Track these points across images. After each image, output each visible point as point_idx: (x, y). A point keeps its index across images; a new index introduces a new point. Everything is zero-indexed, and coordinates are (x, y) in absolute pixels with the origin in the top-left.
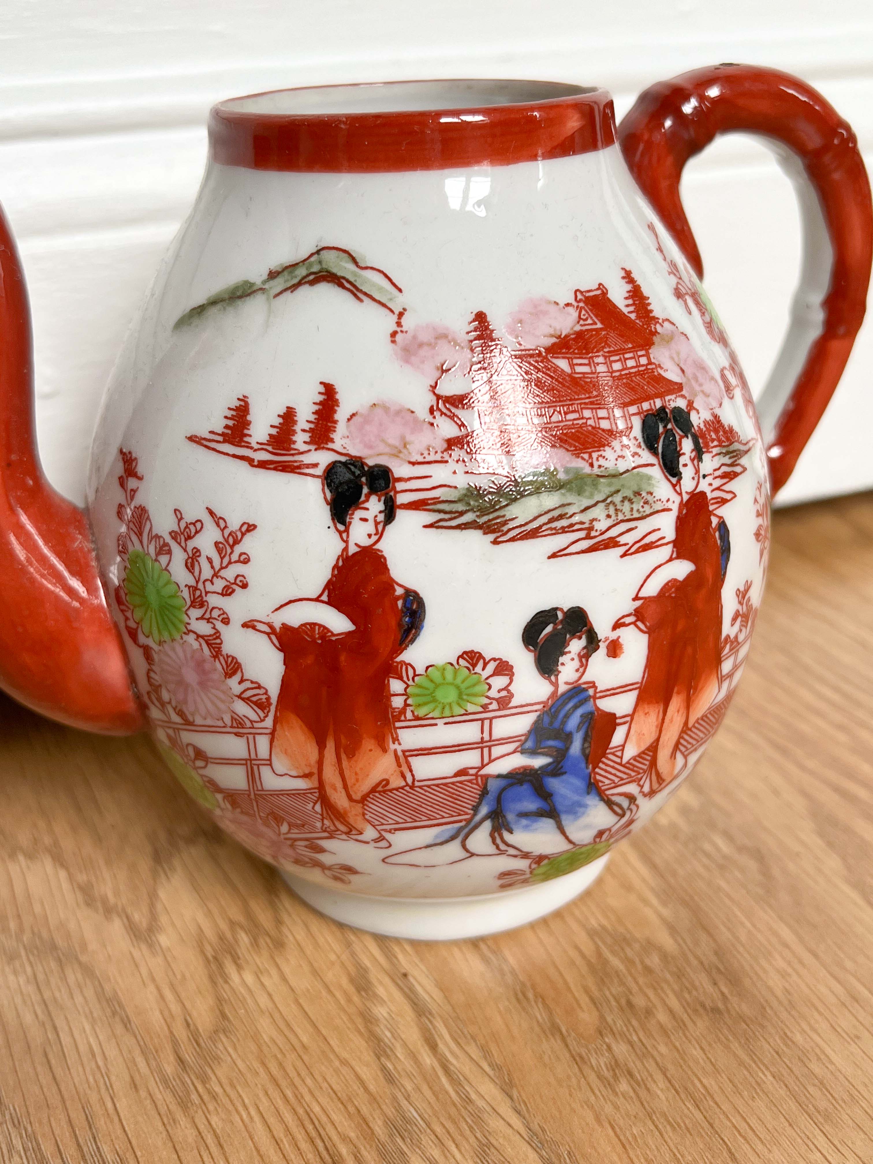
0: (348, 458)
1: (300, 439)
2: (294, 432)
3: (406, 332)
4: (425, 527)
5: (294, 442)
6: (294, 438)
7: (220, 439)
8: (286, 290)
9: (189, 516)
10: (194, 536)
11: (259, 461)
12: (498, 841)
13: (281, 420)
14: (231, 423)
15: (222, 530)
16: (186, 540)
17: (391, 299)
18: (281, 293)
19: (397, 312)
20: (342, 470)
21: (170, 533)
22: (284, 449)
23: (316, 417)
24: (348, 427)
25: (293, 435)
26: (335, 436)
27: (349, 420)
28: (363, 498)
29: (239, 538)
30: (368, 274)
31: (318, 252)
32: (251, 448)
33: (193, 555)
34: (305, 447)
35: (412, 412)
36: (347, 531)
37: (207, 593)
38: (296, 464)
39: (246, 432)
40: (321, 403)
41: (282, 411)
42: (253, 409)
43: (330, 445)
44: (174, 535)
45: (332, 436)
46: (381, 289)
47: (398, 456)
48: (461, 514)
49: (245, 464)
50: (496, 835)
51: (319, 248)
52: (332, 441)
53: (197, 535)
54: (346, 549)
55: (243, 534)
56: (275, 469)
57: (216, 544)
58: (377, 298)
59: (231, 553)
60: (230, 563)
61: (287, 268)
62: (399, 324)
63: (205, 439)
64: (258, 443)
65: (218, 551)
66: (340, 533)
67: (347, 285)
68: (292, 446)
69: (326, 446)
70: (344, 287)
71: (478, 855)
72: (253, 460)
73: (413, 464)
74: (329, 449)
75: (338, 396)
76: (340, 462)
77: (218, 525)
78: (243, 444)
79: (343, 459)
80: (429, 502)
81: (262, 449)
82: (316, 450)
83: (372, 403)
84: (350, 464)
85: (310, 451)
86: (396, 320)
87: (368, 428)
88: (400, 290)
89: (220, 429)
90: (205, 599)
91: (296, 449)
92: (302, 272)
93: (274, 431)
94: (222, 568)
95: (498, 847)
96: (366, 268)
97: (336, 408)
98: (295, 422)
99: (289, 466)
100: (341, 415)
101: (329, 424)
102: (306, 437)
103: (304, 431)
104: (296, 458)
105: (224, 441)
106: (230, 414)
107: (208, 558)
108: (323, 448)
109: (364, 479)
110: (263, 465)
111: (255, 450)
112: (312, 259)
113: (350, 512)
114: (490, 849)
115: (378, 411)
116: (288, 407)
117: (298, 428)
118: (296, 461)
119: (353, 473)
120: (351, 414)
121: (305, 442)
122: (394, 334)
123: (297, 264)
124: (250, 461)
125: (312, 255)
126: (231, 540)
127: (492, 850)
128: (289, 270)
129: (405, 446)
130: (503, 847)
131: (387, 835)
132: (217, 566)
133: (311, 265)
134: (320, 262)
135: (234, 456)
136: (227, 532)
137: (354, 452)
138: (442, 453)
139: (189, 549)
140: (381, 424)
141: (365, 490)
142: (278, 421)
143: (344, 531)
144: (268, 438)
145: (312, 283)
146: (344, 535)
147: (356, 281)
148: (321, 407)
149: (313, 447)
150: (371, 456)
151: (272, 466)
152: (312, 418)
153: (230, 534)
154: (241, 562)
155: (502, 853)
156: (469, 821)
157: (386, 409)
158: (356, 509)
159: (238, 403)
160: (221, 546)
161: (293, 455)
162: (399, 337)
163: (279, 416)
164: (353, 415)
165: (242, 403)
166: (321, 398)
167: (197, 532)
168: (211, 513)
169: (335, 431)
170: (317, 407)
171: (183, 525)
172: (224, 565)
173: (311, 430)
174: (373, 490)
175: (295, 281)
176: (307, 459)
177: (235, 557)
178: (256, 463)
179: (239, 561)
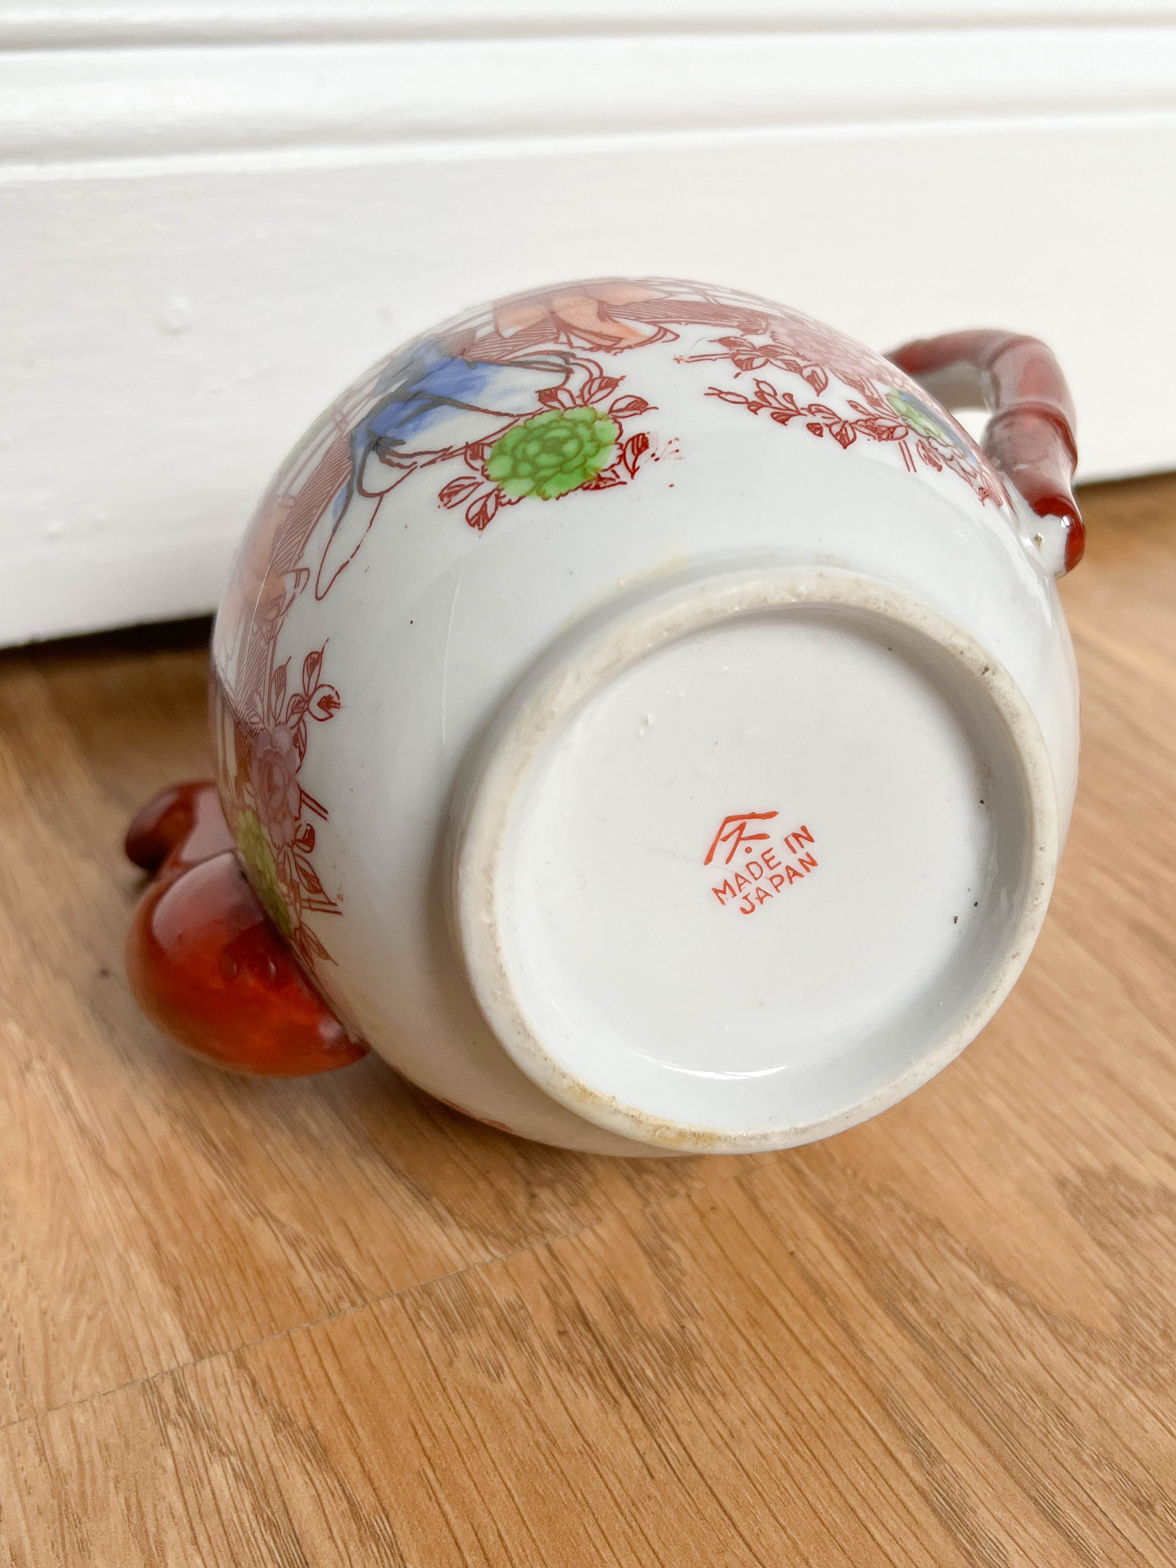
12: (396, 460)
50: (388, 457)
71: (387, 491)
95: (401, 466)
114: (396, 474)
127: (398, 474)
130: (407, 462)
131: (300, 565)
155: (412, 468)
156: (353, 471)
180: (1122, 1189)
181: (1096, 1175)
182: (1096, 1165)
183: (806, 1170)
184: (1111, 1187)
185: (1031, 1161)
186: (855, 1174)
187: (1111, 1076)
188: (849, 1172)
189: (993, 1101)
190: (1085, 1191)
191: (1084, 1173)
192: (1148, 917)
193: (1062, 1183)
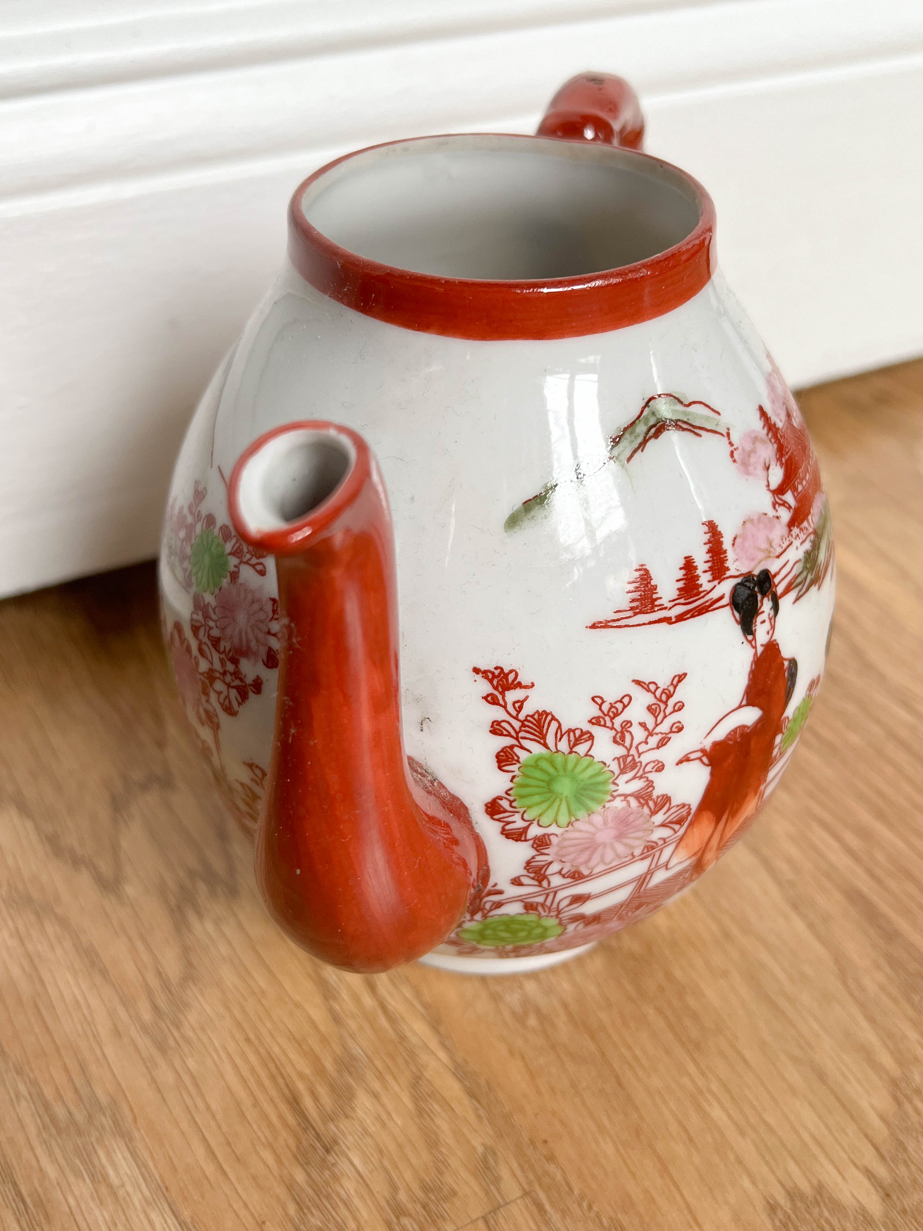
0: (742, 578)
1: (704, 580)
2: (698, 577)
3: (737, 448)
4: (794, 602)
5: (701, 586)
6: (699, 582)
7: (630, 613)
8: (635, 451)
9: (611, 697)
10: (622, 712)
11: (676, 617)
13: (683, 572)
14: (636, 595)
15: (654, 693)
16: (612, 719)
17: (717, 425)
18: (631, 456)
19: (725, 434)
20: (742, 590)
21: (590, 721)
22: (695, 596)
23: (710, 555)
24: (735, 550)
25: (698, 580)
26: (728, 564)
27: (733, 545)
28: (759, 605)
29: (672, 692)
30: (694, 408)
31: (647, 404)
32: (666, 608)
33: (622, 728)
34: (711, 585)
35: (766, 514)
36: (754, 638)
37: (640, 755)
38: (707, 604)
39: (655, 596)
40: (710, 542)
41: (681, 562)
42: (652, 573)
43: (728, 574)
44: (595, 721)
45: (726, 565)
46: (707, 418)
47: (770, 557)
48: (806, 578)
49: (664, 625)
51: (646, 400)
52: (728, 569)
53: (626, 710)
54: (756, 653)
55: (675, 687)
56: (693, 616)
57: (649, 708)
58: (709, 428)
59: (665, 708)
60: (665, 717)
61: (625, 429)
62: (731, 444)
63: (614, 621)
64: (670, 601)
65: (652, 713)
66: (750, 642)
67: (685, 426)
68: (701, 589)
69: (725, 576)
70: (684, 429)
72: (670, 618)
73: (778, 557)
74: (727, 578)
75: (719, 529)
76: (739, 584)
77: (648, 690)
78: (656, 609)
79: (739, 580)
80: (792, 581)
81: (676, 605)
82: (719, 583)
83: (742, 522)
84: (746, 581)
85: (715, 587)
86: (728, 441)
87: (747, 544)
88: (718, 413)
89: (626, 605)
90: (637, 760)
91: (704, 591)
92: (641, 429)
93: (681, 584)
94: (657, 725)
96: (690, 404)
97: (721, 539)
98: (696, 568)
99: (702, 609)
100: (727, 544)
101: (722, 556)
102: (708, 576)
103: (705, 572)
104: (706, 598)
105: (636, 614)
106: (631, 587)
107: (640, 724)
108: (724, 579)
109: (756, 589)
110: (681, 618)
111: (670, 608)
112: (645, 413)
113: (754, 621)
115: (748, 525)
116: (685, 558)
117: (699, 572)
118: (707, 601)
119: (749, 588)
120: (733, 539)
121: (709, 581)
122: (732, 454)
123: (634, 423)
124: (667, 620)
125: (644, 408)
126: (664, 698)
128: (629, 430)
129: (771, 546)
132: (650, 726)
133: (647, 419)
134: (653, 414)
135: (650, 623)
136: (658, 693)
137: (744, 570)
138: (788, 537)
139: (617, 726)
140: (753, 536)
141: (759, 597)
142: (681, 574)
143: (752, 640)
144: (677, 592)
145: (656, 435)
146: (753, 643)
147: (688, 419)
148: (710, 545)
149: (716, 582)
150: (756, 566)
151: (688, 616)
152: (707, 557)
153: (663, 692)
154: (677, 711)
157: (751, 520)
158: (757, 616)
159: (637, 574)
160: (654, 707)
161: (703, 597)
162: (736, 454)
163: (681, 569)
164: (735, 538)
165: (642, 572)
166: (708, 536)
167: (625, 707)
168: (638, 683)
169: (727, 560)
170: (708, 546)
171: (605, 707)
172: (658, 722)
173: (711, 568)
174: (764, 595)
175: (640, 439)
176: (714, 595)
177: (669, 709)
178: (674, 620)
179: (674, 711)
180: (826, 1213)
181: (802, 1196)
182: (805, 1186)
183: (547, 1207)
184: (816, 1211)
185: (746, 1183)
186: (590, 1208)
187: (822, 1077)
188: (585, 1204)
189: (716, 1113)
190: (793, 1216)
191: (793, 1194)
192: (864, 884)
193: (772, 1208)
